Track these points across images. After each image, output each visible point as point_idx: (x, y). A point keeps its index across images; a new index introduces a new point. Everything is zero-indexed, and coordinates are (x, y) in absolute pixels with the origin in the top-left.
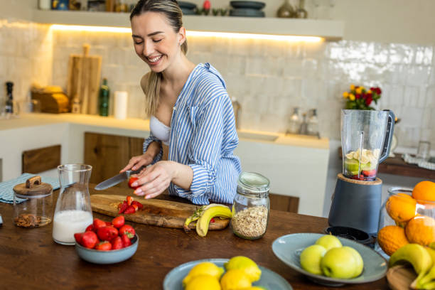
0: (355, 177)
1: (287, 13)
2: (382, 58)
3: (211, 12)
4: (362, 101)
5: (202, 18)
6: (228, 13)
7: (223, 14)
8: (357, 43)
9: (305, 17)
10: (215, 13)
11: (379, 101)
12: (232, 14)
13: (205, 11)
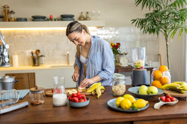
0: (139, 69)
1: (83, 19)
2: (117, 32)
3: (53, 19)
4: (115, 48)
5: (50, 22)
6: (60, 20)
7: (58, 20)
8: (108, 28)
9: (90, 20)
10: (55, 20)
11: (120, 47)
12: (62, 20)
13: (51, 19)
